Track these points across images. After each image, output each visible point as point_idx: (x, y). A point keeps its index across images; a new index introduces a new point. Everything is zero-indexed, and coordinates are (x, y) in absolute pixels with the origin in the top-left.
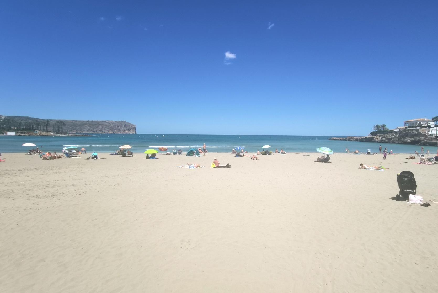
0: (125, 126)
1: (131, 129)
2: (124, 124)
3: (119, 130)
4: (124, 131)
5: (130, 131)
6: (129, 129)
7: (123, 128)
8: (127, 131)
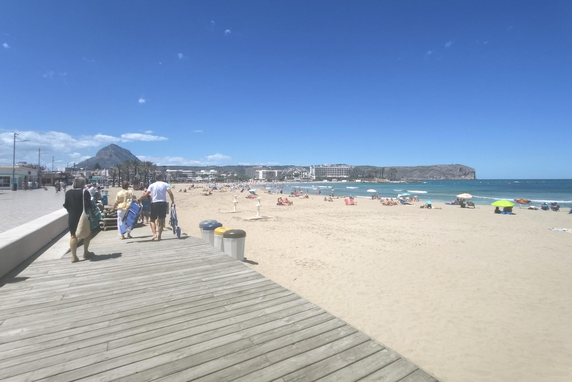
0: (461, 170)
1: (468, 173)
2: (459, 168)
3: (453, 175)
4: (459, 176)
5: (467, 176)
6: (465, 173)
7: (457, 172)
8: (463, 177)
